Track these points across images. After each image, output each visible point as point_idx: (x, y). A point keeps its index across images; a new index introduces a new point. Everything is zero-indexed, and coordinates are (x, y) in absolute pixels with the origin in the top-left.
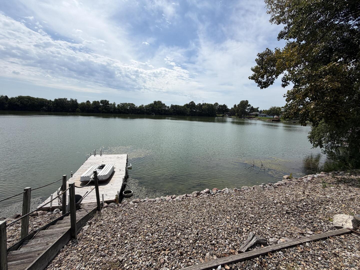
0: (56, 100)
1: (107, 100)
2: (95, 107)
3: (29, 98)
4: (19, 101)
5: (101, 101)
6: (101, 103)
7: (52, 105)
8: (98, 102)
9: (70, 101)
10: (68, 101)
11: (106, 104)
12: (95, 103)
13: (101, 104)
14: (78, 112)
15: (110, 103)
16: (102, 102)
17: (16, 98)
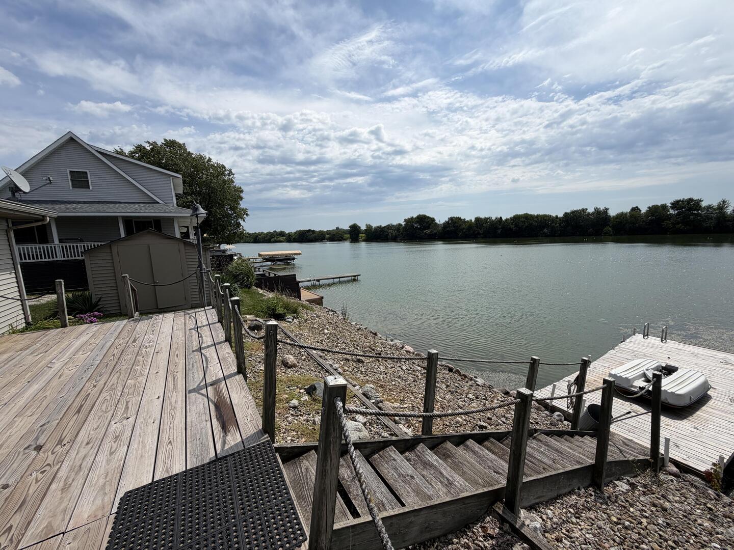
0: (566, 214)
1: (695, 198)
2: (651, 220)
3: (527, 217)
4: (513, 222)
5: (672, 204)
6: (672, 208)
7: (558, 225)
8: (664, 207)
9: (593, 213)
10: (589, 214)
11: (691, 209)
12: (653, 210)
13: (671, 211)
14: (606, 234)
15: (704, 204)
16: (676, 205)
17: (511, 218)
